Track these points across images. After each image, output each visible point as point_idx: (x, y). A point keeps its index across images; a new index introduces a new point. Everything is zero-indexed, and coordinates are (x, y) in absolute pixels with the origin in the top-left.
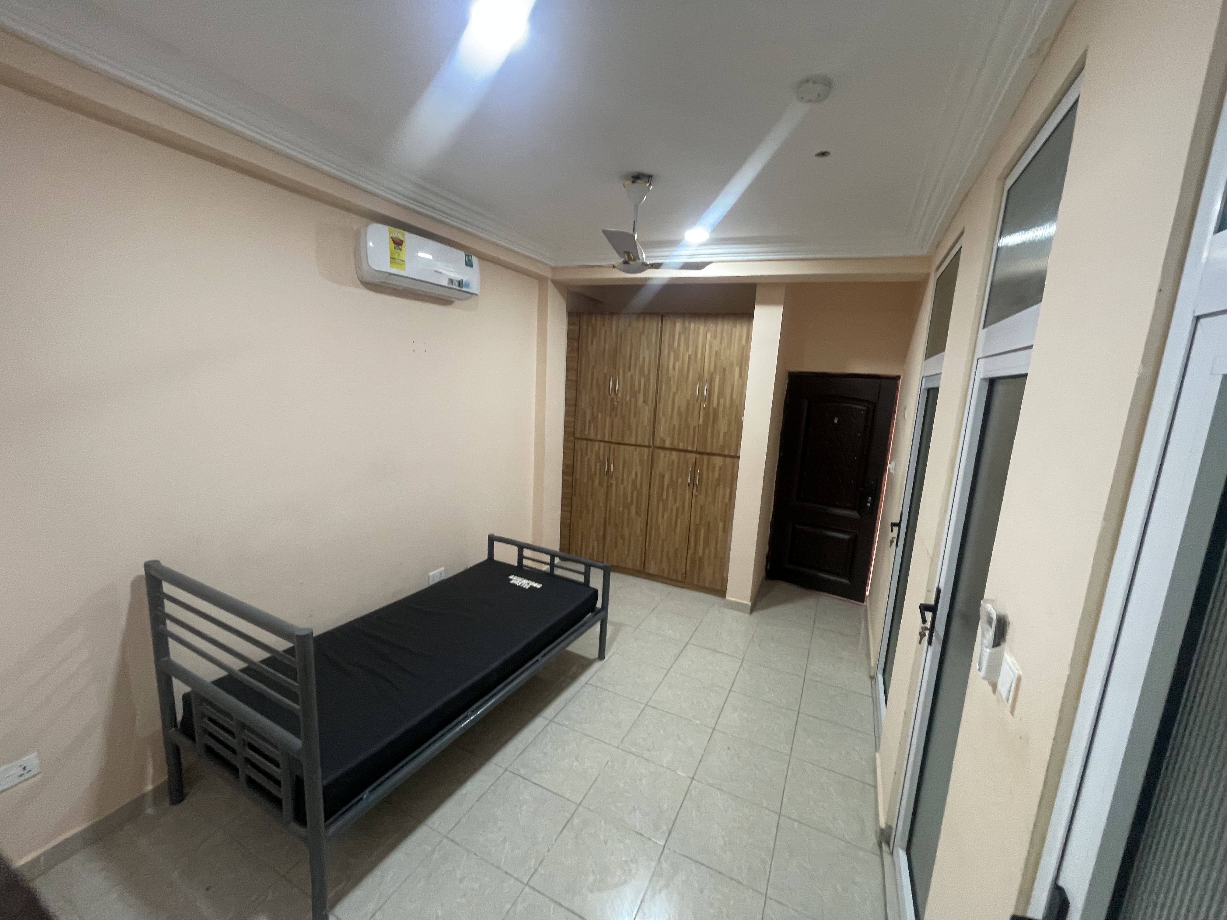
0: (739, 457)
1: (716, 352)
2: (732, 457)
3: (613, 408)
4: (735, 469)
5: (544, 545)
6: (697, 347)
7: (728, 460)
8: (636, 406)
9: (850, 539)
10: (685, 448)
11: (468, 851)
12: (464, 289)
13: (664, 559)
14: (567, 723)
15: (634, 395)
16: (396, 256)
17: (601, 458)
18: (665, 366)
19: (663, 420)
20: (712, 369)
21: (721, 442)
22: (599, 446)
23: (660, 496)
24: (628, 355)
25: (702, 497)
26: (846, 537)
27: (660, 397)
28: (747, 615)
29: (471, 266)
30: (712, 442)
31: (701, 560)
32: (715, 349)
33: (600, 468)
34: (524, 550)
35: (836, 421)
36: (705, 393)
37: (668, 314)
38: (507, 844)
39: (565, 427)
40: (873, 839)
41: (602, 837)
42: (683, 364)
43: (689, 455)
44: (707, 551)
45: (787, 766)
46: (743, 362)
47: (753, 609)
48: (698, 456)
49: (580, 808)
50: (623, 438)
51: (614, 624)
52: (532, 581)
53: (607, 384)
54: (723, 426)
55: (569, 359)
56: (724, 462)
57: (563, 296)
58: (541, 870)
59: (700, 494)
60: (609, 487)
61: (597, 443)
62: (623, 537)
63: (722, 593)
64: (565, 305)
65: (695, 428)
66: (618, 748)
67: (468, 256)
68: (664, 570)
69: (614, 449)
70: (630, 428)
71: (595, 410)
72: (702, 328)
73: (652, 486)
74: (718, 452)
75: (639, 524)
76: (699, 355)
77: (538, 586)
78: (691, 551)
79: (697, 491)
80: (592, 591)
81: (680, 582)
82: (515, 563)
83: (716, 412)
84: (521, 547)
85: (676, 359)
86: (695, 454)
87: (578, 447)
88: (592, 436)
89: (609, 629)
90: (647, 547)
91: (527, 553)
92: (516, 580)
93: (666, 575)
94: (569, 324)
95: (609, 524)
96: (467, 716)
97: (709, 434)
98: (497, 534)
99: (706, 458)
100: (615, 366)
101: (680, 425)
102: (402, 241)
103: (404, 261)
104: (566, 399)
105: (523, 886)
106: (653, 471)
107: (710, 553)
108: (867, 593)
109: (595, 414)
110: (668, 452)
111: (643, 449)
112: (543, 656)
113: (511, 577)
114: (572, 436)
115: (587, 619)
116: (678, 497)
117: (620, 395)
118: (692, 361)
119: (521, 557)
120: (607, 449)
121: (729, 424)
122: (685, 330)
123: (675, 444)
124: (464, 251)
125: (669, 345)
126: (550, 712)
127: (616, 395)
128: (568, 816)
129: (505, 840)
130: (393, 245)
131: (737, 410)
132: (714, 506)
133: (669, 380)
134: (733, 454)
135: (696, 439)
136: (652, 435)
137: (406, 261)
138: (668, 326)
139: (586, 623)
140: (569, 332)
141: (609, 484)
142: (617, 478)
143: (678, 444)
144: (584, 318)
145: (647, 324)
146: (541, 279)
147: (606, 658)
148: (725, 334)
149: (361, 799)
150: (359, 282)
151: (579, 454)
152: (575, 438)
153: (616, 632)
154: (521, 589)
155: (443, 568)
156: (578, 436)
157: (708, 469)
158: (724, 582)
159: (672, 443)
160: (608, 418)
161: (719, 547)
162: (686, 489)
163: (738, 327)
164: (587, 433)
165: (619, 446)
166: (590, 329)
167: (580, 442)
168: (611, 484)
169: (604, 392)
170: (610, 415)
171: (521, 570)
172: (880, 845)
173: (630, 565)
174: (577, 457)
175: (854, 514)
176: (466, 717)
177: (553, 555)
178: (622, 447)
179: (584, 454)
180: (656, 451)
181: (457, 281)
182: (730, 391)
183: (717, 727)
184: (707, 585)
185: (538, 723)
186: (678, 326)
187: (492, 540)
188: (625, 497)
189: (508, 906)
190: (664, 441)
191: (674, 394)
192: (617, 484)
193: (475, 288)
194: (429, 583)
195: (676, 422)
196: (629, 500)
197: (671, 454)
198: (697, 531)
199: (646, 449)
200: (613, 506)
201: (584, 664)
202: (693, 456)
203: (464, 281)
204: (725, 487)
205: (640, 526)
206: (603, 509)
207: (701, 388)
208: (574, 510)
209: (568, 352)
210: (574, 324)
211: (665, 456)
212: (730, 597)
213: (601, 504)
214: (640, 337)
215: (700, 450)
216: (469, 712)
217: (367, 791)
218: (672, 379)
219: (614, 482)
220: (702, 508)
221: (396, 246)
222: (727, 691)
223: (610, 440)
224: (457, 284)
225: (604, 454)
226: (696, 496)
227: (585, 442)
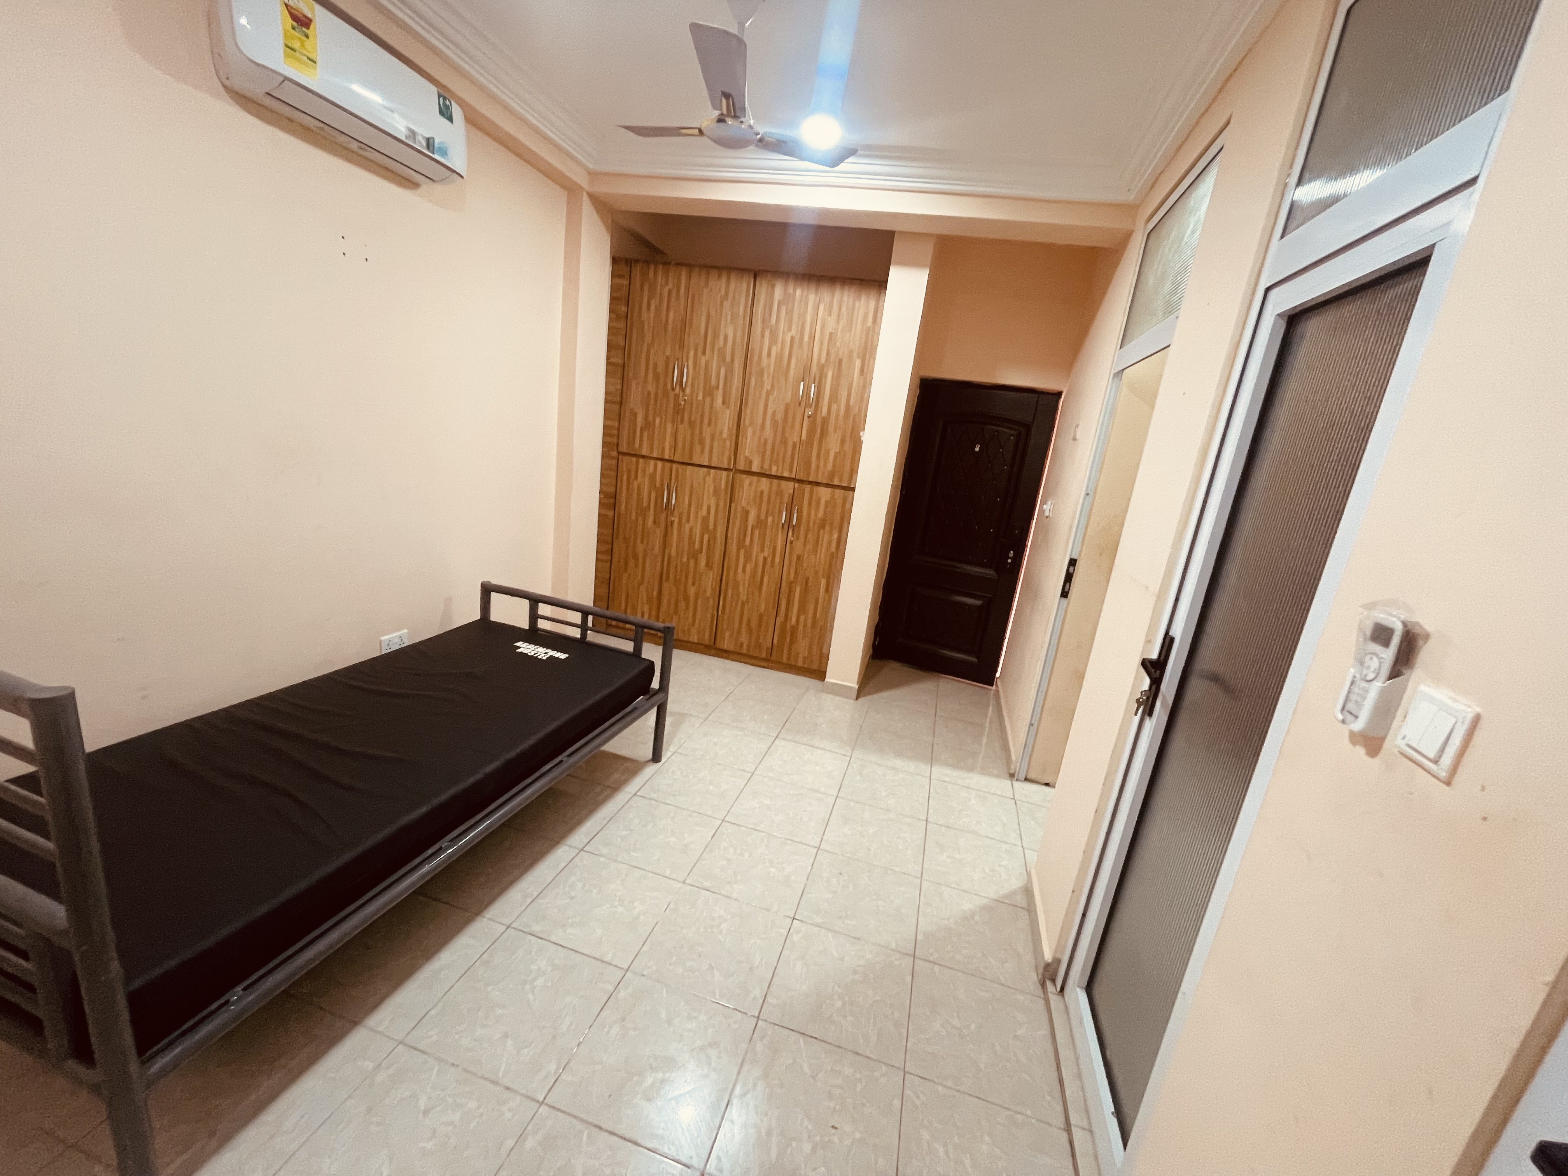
0: (853, 489)
1: (831, 334)
2: (844, 488)
3: (678, 410)
4: (848, 506)
5: (571, 598)
6: (803, 326)
7: (839, 492)
8: (711, 407)
9: (981, 606)
10: (779, 474)
11: (440, 1060)
12: (436, 157)
13: (744, 630)
14: (605, 851)
15: (710, 392)
16: (296, 45)
17: (658, 484)
18: (757, 351)
19: (750, 431)
20: (823, 361)
21: (830, 467)
22: (656, 466)
23: (741, 544)
24: (703, 332)
25: (799, 545)
26: (979, 603)
27: (747, 399)
28: (852, 701)
29: (450, 119)
30: (818, 467)
31: (794, 630)
32: (829, 329)
33: (656, 500)
34: (540, 604)
35: (977, 449)
36: (812, 395)
37: (766, 271)
38: (509, 1042)
39: (605, 435)
40: (1034, 977)
41: (663, 1015)
42: (782, 348)
43: (784, 483)
44: (802, 618)
45: (918, 892)
46: (868, 351)
47: (861, 692)
48: (797, 485)
49: (628, 974)
50: (691, 457)
51: (674, 714)
52: (553, 649)
53: (670, 373)
54: (833, 444)
55: (612, 331)
56: (833, 495)
57: (607, 227)
58: (566, 1077)
59: (798, 539)
60: (669, 526)
61: (652, 462)
62: (686, 599)
63: (819, 674)
64: (609, 242)
65: (794, 445)
66: (684, 882)
67: (445, 99)
68: (742, 644)
69: (677, 471)
70: (702, 442)
71: (651, 412)
72: (812, 297)
73: (730, 527)
74: (825, 481)
75: (709, 581)
76: (806, 339)
77: (563, 656)
78: (780, 619)
79: (793, 536)
80: (646, 664)
81: (765, 660)
82: (525, 625)
83: (825, 421)
84: (535, 600)
85: (773, 341)
86: (793, 483)
87: (624, 467)
88: (644, 452)
89: (669, 721)
90: (720, 613)
91: (544, 609)
92: (526, 648)
93: (744, 651)
94: (614, 275)
95: (668, 579)
96: (441, 848)
97: (814, 454)
98: (496, 581)
99: (808, 488)
100: (682, 347)
101: (774, 440)
102: (311, 20)
103: (315, 62)
104: (607, 393)
105: (536, 1105)
106: (733, 505)
107: (806, 620)
108: (998, 675)
109: (651, 418)
110: (755, 478)
111: (719, 472)
112: (569, 756)
113: (518, 644)
114: (615, 449)
115: (637, 703)
116: (767, 543)
117: (688, 391)
118: (795, 347)
119: (534, 616)
120: (667, 472)
121: (843, 442)
122: (787, 299)
123: (766, 466)
124: (437, 87)
125: (764, 320)
126: (579, 837)
127: (683, 390)
128: (611, 988)
129: (506, 1036)
130: (290, 22)
131: (854, 421)
132: (816, 555)
133: (761, 373)
134: (845, 484)
135: (795, 464)
136: (733, 452)
137: (318, 62)
138: (763, 289)
139: (635, 709)
140: (614, 288)
141: (669, 523)
142: (681, 514)
143: (770, 466)
144: (637, 270)
145: (732, 286)
146: (570, 189)
147: (663, 760)
148: (844, 309)
149: (227, 1002)
150: (221, 89)
151: (625, 477)
152: (619, 453)
153: (677, 725)
154: (534, 659)
155: (406, 631)
156: (624, 448)
157: (810, 504)
158: (824, 658)
159: (762, 467)
160: (669, 426)
161: (819, 612)
162: (778, 534)
163: (863, 298)
164: (637, 445)
165: (684, 467)
166: (646, 288)
167: (626, 458)
168: (672, 522)
169: (665, 385)
170: (673, 422)
171: (534, 635)
172: (1043, 985)
173: (695, 639)
174: (622, 480)
175: (990, 573)
176: (440, 850)
177: (585, 613)
178: (689, 468)
179: (633, 476)
180: (739, 475)
181: (424, 138)
182: (846, 393)
183: (824, 846)
184: (800, 663)
185: (561, 854)
186: (779, 291)
187: (487, 590)
188: (691, 542)
189: (510, 1143)
190: (751, 462)
191: (768, 393)
192: (680, 523)
193: (457, 160)
194: (381, 650)
195: (768, 432)
196: (697, 546)
197: (759, 481)
198: (791, 591)
199: (725, 473)
200: (673, 553)
201: (632, 768)
202: (791, 484)
203: (437, 141)
204: (831, 529)
205: (712, 585)
206: (659, 559)
207: (806, 388)
208: (615, 560)
209: (610, 320)
210: (620, 276)
211: (751, 484)
212: (830, 678)
213: (657, 550)
214: (722, 303)
215: (801, 476)
216: (444, 843)
217: (239, 989)
218: (766, 370)
219: (676, 520)
220: (799, 558)
221: (295, 24)
222: (835, 798)
223: (672, 458)
224: (424, 143)
225: (662, 481)
226: (791, 543)
227: (634, 459)
